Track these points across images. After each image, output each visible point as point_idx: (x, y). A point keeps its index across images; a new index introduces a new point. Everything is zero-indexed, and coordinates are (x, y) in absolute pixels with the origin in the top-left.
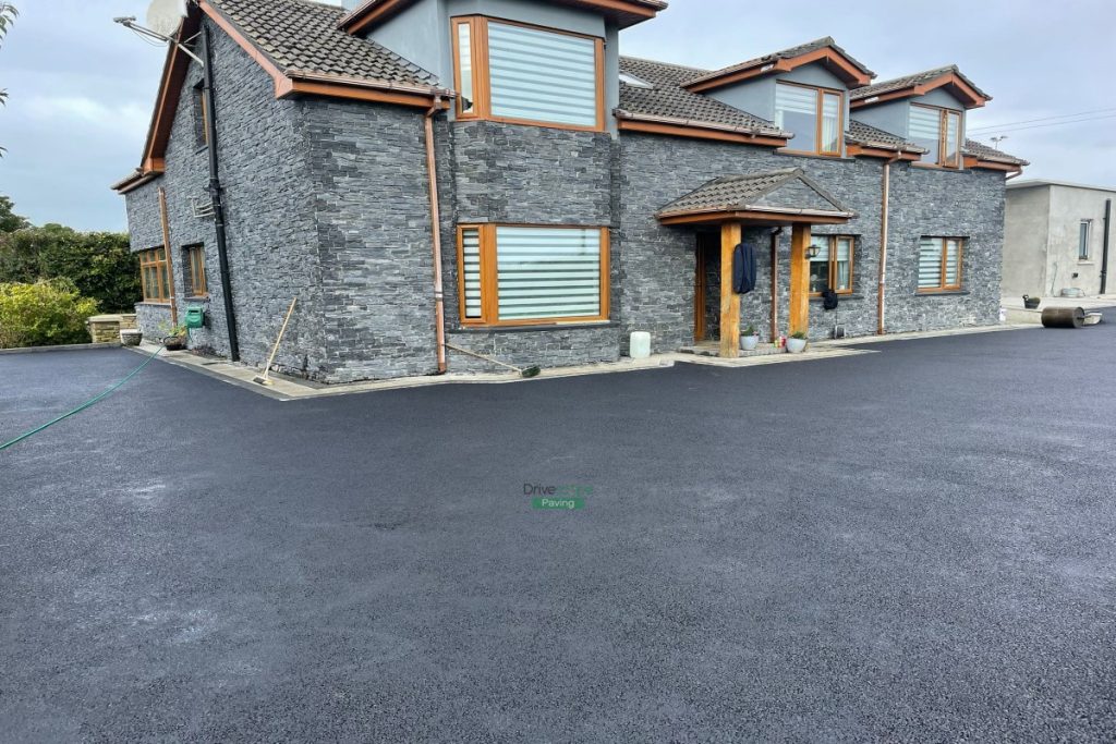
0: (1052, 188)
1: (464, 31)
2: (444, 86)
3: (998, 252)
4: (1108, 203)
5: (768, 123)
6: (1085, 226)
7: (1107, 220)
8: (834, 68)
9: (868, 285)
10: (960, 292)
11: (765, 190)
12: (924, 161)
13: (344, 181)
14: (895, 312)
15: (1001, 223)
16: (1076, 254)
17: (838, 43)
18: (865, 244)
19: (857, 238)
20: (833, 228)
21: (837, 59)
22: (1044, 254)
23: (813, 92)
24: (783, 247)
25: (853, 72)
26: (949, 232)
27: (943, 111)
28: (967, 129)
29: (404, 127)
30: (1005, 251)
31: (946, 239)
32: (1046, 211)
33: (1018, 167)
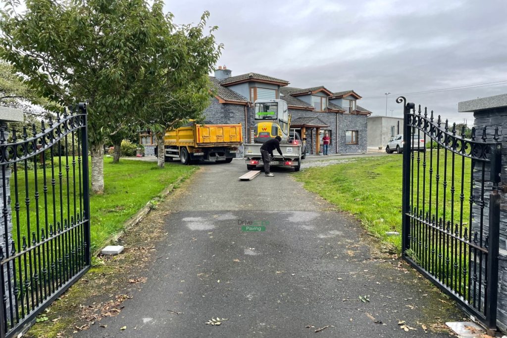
0: (383, 118)
1: (252, 90)
2: (249, 101)
3: (366, 134)
4: (399, 122)
5: (310, 105)
6: (393, 128)
7: (398, 126)
8: (324, 92)
9: (334, 142)
10: (357, 143)
11: (310, 121)
12: (346, 112)
13: (231, 119)
14: (340, 149)
15: (366, 127)
16: (390, 135)
17: (325, 87)
18: (332, 132)
19: (331, 131)
20: (325, 129)
21: (325, 91)
22: (381, 135)
23: (320, 97)
24: (314, 133)
25: (329, 93)
26: (353, 130)
27: (351, 101)
28: (357, 104)
29: (242, 108)
30: (368, 134)
31: (352, 131)
32: (381, 124)
33: (370, 113)
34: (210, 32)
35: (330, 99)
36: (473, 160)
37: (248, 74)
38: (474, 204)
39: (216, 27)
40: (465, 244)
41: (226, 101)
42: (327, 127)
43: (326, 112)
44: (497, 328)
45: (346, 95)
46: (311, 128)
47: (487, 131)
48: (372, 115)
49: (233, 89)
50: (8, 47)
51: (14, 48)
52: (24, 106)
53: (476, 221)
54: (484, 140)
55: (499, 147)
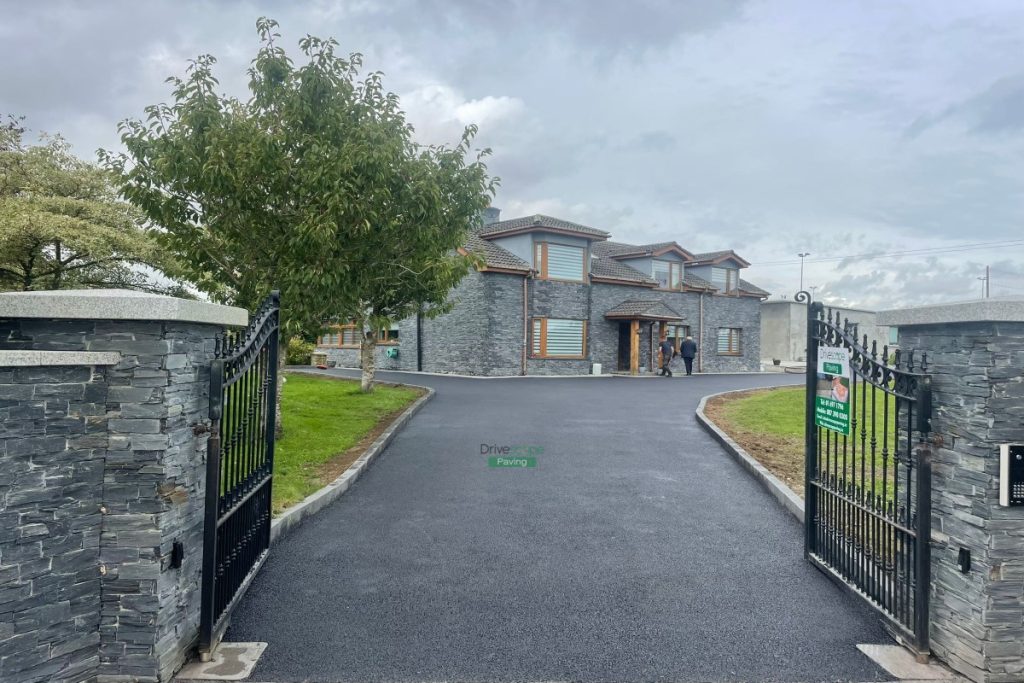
0: (791, 305)
1: (539, 247)
2: (532, 268)
3: (758, 336)
5: (649, 277)
8: (675, 253)
10: (739, 355)
11: (649, 308)
12: (718, 293)
13: (497, 301)
14: (707, 363)
15: (759, 322)
17: (679, 244)
18: (691, 330)
19: (688, 327)
20: (677, 323)
21: (678, 250)
22: (788, 339)
23: (668, 263)
24: (655, 330)
25: (685, 255)
26: (733, 326)
27: (729, 270)
28: (741, 277)
29: (518, 282)
30: (761, 336)
31: (731, 329)
32: (789, 316)
33: (766, 295)
34: (478, 157)
35: (688, 267)
36: (897, 398)
37: (532, 218)
38: (900, 464)
39: (488, 151)
40: (890, 525)
41: (488, 267)
42: (681, 320)
43: (678, 292)
44: (931, 651)
45: (720, 260)
46: (649, 321)
47: (915, 357)
48: (770, 299)
49: (502, 244)
50: (144, 184)
51: (153, 186)
52: (136, 274)
53: (902, 490)
54: (911, 370)
55: (928, 381)
